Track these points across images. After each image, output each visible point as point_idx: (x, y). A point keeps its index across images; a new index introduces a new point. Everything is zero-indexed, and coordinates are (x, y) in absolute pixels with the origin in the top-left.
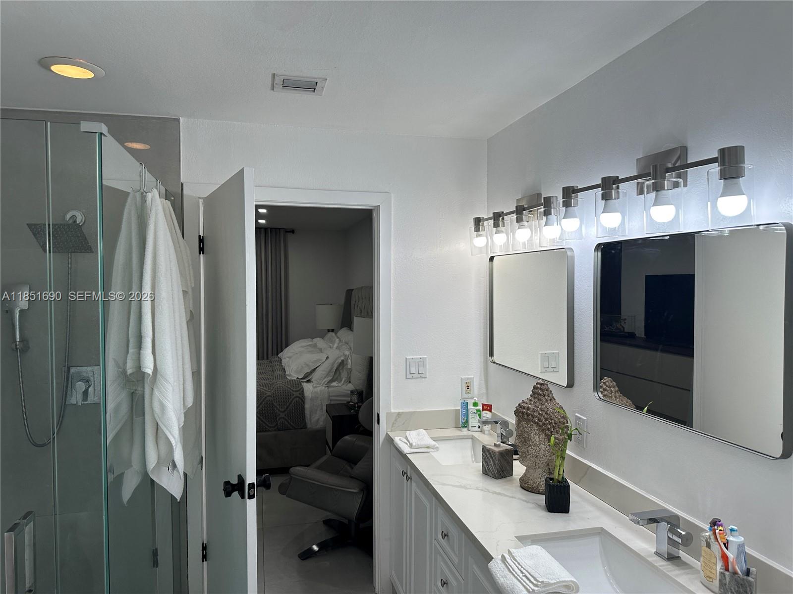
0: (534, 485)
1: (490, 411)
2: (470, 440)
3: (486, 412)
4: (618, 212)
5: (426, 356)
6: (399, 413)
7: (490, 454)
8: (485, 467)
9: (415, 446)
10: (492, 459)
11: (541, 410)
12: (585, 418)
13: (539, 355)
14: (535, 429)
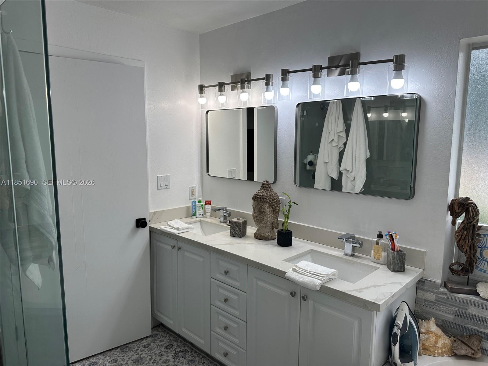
0: (266, 236)
1: (210, 204)
2: (199, 223)
3: (208, 205)
4: (320, 85)
5: (169, 175)
6: (155, 212)
7: (236, 225)
8: (232, 233)
9: (181, 229)
10: (238, 227)
11: (270, 195)
12: (284, 198)
13: (227, 171)
14: (268, 206)
